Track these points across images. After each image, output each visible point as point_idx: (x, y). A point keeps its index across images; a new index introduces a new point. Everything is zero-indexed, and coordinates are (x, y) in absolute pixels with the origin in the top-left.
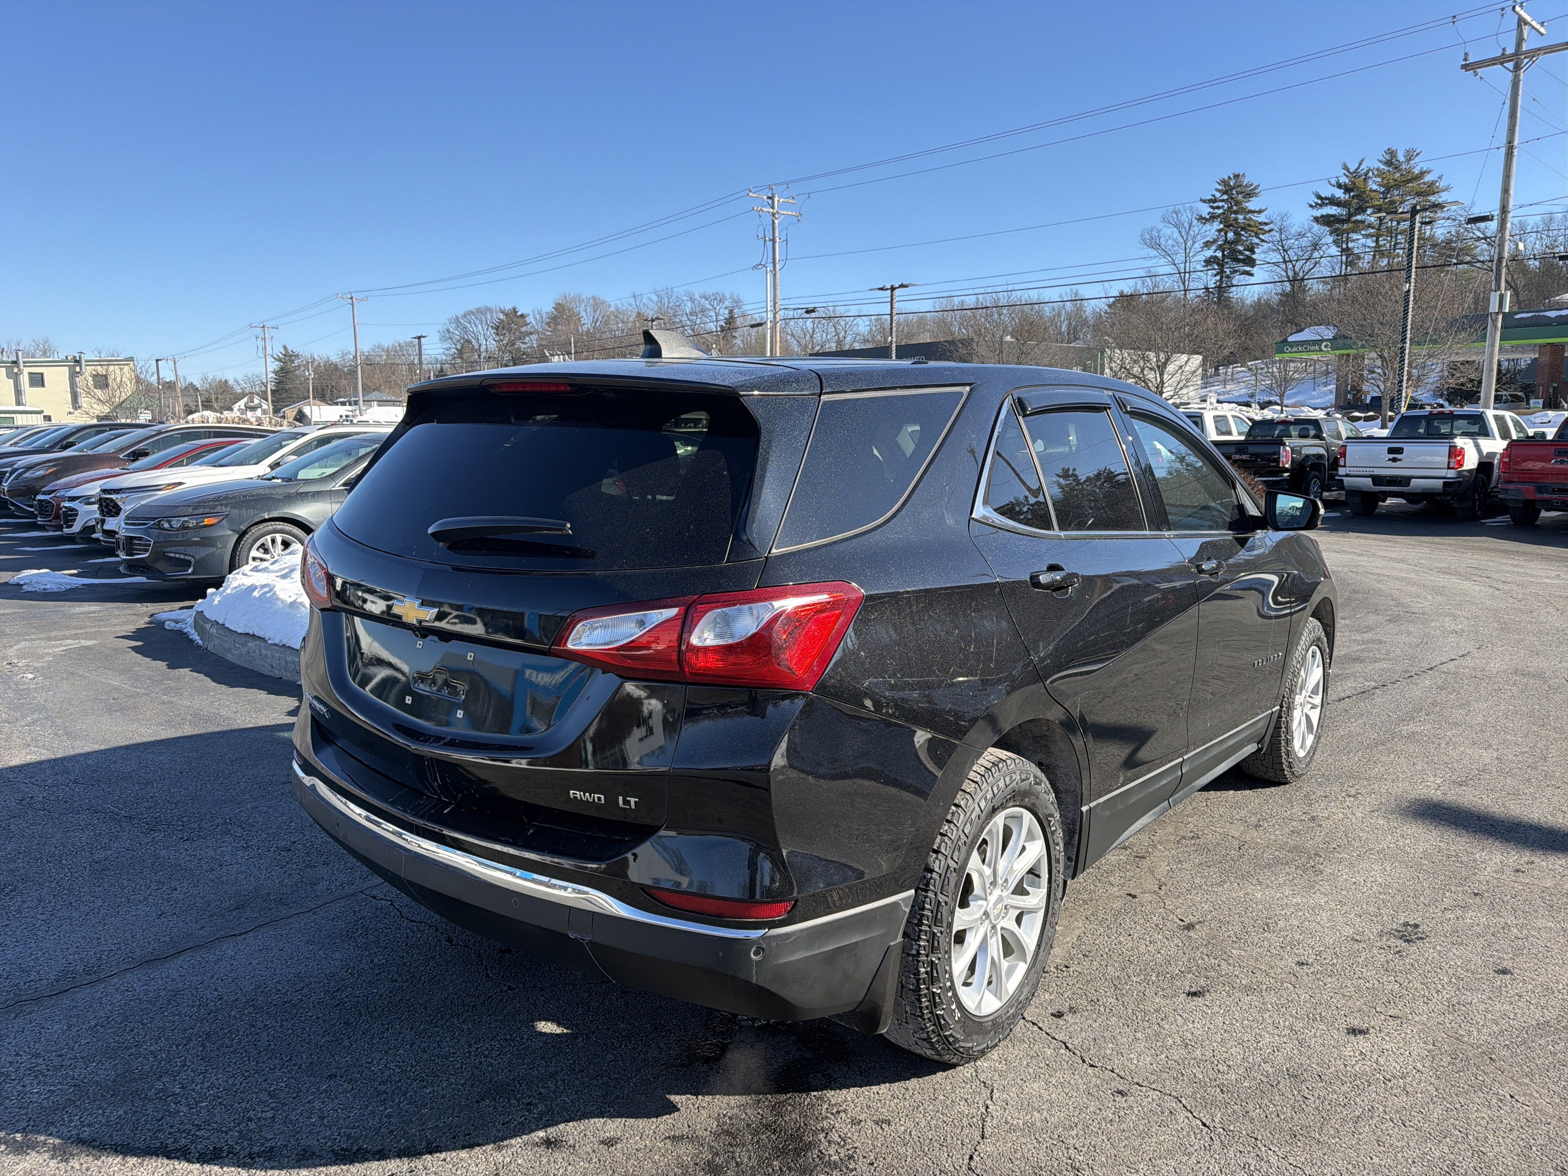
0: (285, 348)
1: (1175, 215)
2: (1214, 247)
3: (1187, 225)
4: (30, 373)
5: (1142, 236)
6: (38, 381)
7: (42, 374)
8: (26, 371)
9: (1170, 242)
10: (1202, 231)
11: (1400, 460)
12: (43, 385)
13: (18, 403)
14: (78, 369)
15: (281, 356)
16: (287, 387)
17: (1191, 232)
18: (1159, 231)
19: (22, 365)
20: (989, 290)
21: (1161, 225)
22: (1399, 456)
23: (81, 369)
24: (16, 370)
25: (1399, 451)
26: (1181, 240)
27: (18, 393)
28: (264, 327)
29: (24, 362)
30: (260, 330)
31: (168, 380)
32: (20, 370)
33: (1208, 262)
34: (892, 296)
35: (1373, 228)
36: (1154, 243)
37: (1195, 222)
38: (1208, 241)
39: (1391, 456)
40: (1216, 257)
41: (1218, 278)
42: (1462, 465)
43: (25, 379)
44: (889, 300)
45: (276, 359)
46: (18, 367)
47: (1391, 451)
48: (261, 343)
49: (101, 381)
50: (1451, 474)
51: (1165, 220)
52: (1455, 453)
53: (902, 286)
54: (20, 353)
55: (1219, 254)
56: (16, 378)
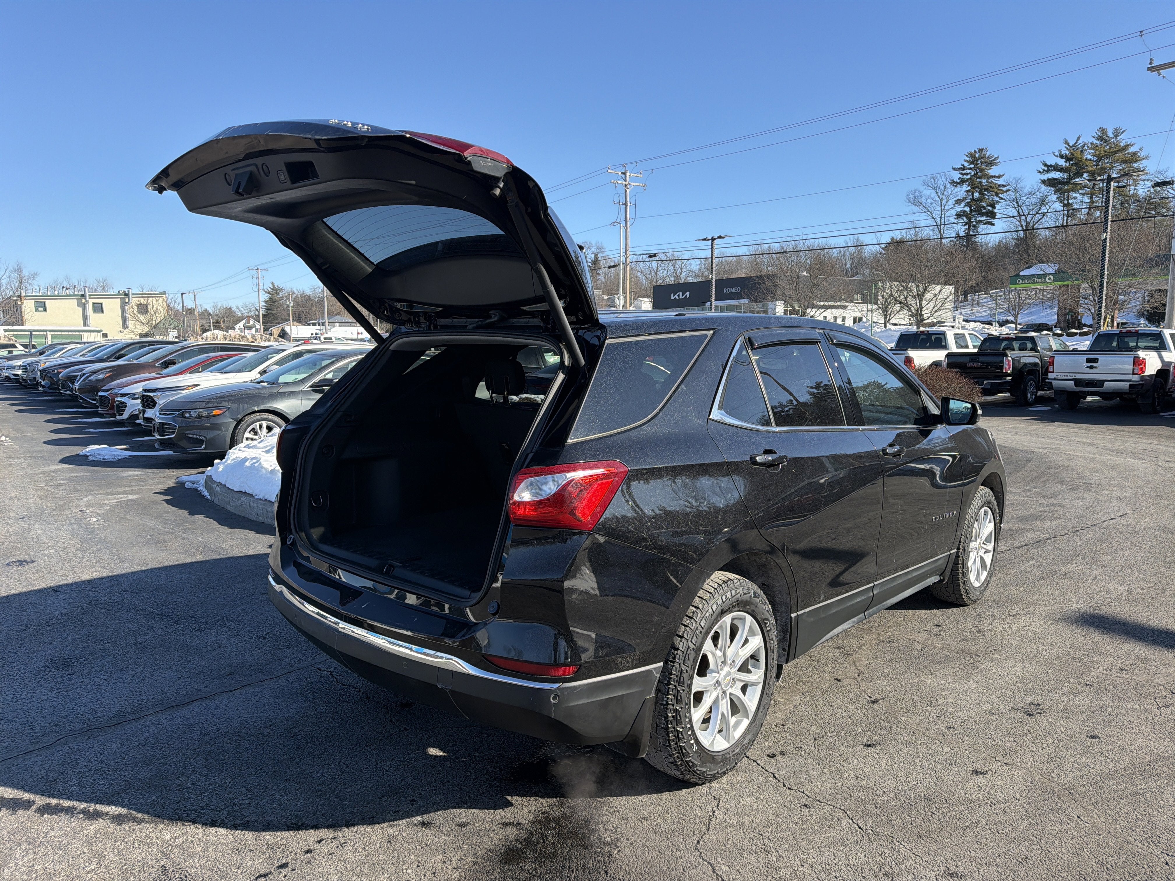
0: (273, 284)
1: (933, 180)
2: (963, 205)
3: (942, 187)
4: (94, 303)
5: (907, 196)
6: (99, 308)
7: (102, 304)
8: (91, 301)
9: (929, 201)
10: (954, 191)
11: (1095, 367)
12: (102, 312)
13: (85, 324)
14: (127, 300)
15: (270, 290)
16: (273, 312)
17: (945, 193)
18: (920, 192)
19: (88, 297)
20: (789, 239)
21: (922, 188)
22: (1094, 365)
23: (129, 300)
24: (84, 301)
25: (1096, 360)
26: (938, 199)
27: (85, 317)
28: (258, 269)
29: (90, 295)
30: (255, 272)
31: (189, 308)
32: (86, 301)
33: (959, 215)
34: (712, 245)
35: (1088, 188)
36: (916, 201)
37: (948, 185)
38: (959, 200)
39: (1089, 365)
40: (965, 212)
41: (967, 227)
42: (1144, 372)
43: (90, 308)
44: (710, 247)
45: (266, 292)
46: (85, 299)
47: (1089, 361)
48: (255, 281)
49: (143, 309)
50: (1136, 378)
51: (925, 184)
52: (1139, 363)
53: (720, 237)
54: (87, 289)
55: (967, 209)
56: (83, 306)
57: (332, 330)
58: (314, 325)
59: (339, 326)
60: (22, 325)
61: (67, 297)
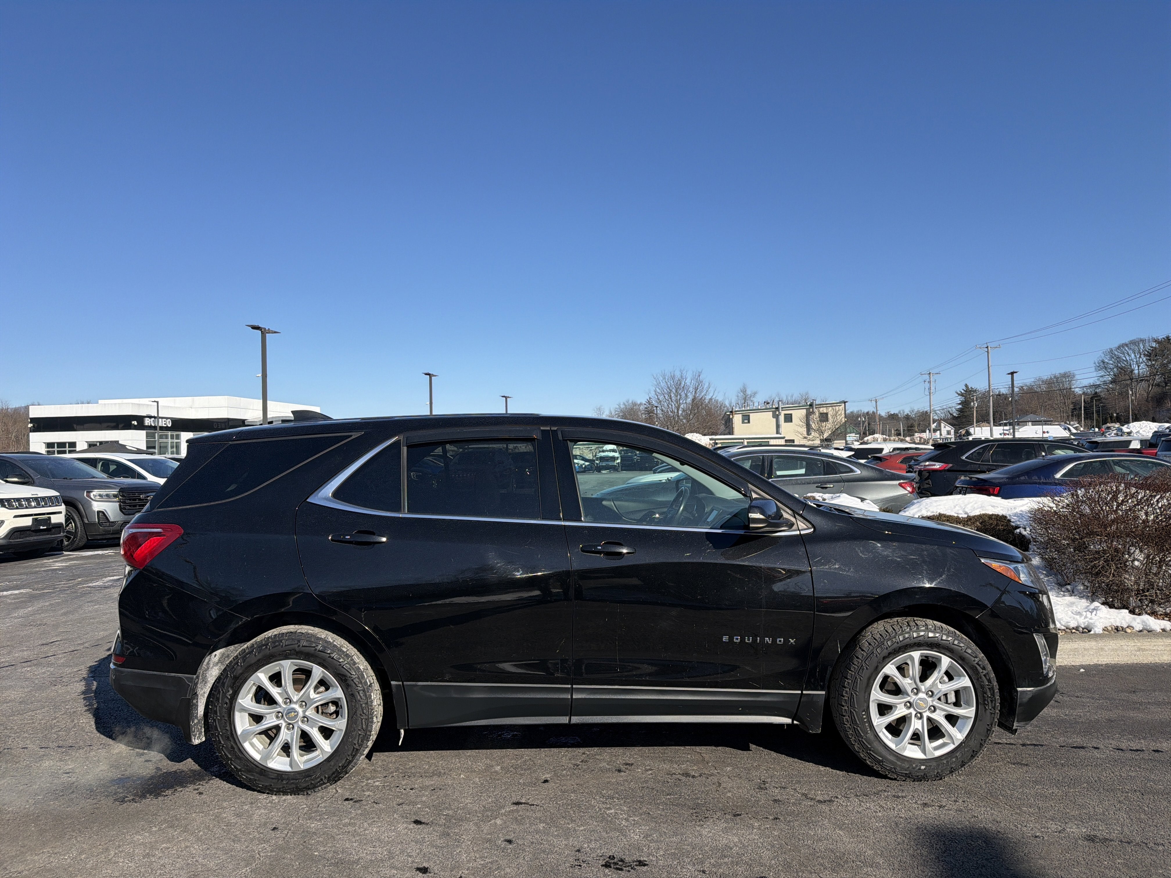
0: (966, 386)
4: (785, 414)
6: (789, 418)
7: (791, 414)
8: (783, 413)
12: (791, 421)
13: (778, 432)
14: (811, 410)
15: (963, 392)
19: (780, 409)
23: (813, 410)
24: (777, 413)
27: (778, 426)
28: (930, 374)
29: (782, 408)
30: (927, 376)
31: (893, 413)
32: (779, 413)
43: (782, 418)
45: (959, 394)
46: (779, 411)
48: (927, 385)
49: (824, 417)
54: (780, 403)
56: (776, 417)
57: (1020, 430)
58: (1005, 425)
59: (1033, 425)
60: (733, 434)
61: (766, 410)
